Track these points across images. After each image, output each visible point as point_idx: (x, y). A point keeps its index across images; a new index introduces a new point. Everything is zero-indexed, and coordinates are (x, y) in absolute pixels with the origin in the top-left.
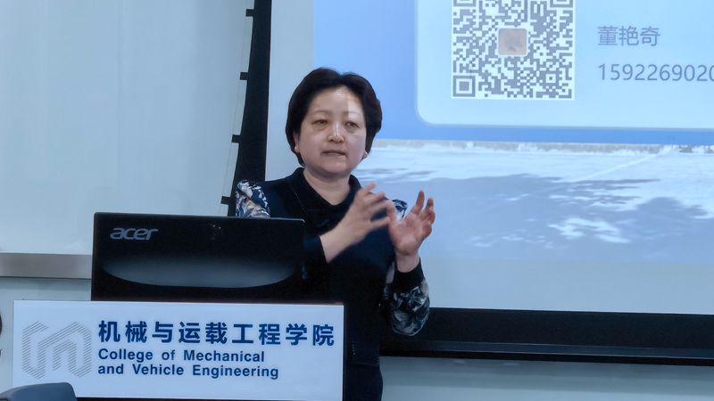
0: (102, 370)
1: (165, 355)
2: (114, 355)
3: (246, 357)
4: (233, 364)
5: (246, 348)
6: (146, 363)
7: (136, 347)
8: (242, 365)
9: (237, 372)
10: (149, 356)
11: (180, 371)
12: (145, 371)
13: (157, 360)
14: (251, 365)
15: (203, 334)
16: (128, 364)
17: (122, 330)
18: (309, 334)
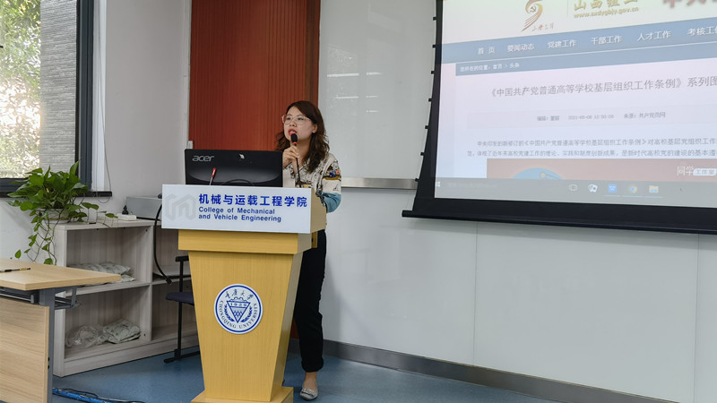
0: (200, 217)
1: (229, 211)
2: (206, 210)
3: (266, 212)
4: (260, 215)
5: (266, 207)
6: (220, 214)
7: (216, 206)
8: (264, 215)
9: (262, 218)
10: (222, 210)
11: (236, 218)
12: (220, 217)
14: (269, 215)
15: (246, 201)
16: (212, 214)
17: (209, 198)
18: (295, 201)
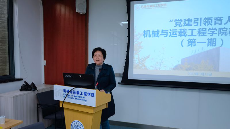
4: (80, 98)
5: (82, 96)
11: (73, 98)
13: (70, 96)
14: (83, 99)
15: (76, 93)
17: (66, 91)
18: (91, 94)
